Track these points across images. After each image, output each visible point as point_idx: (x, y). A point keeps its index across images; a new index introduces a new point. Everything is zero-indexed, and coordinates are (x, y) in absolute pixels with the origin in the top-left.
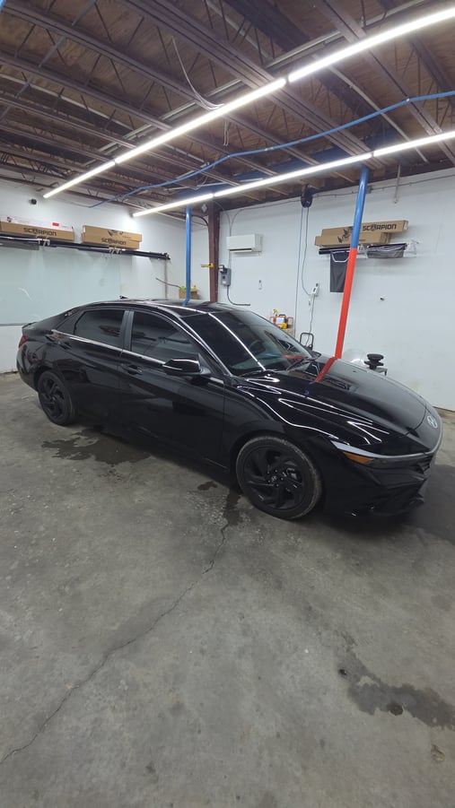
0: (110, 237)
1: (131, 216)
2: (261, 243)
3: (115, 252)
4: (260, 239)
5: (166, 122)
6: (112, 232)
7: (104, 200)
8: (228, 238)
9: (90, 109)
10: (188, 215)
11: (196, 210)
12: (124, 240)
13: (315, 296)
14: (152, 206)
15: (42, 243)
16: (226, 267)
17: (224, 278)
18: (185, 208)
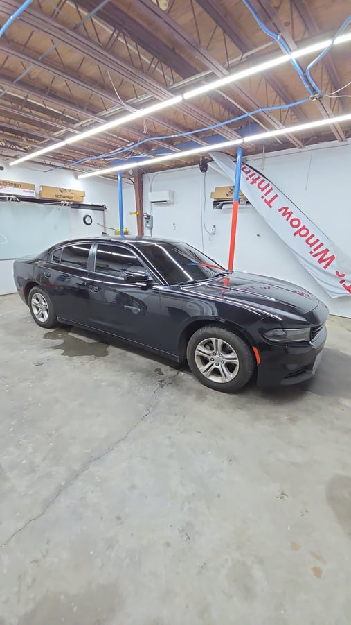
0: (61, 194)
1: (76, 177)
2: (173, 197)
3: (65, 205)
4: (172, 194)
5: (102, 117)
6: (62, 190)
7: (56, 167)
8: (149, 193)
9: (48, 107)
10: (119, 178)
11: (125, 174)
12: (72, 195)
13: (214, 234)
14: (92, 171)
15: (9, 199)
16: (149, 214)
17: (148, 222)
18: (117, 172)
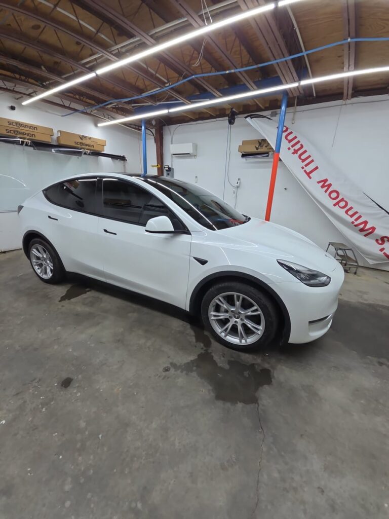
0: (81, 141)
1: (96, 125)
2: (196, 150)
3: (85, 154)
4: (196, 147)
6: (83, 137)
7: (76, 110)
8: (171, 146)
10: (143, 127)
11: (148, 122)
12: (92, 143)
13: (238, 187)
14: (114, 118)
15: (23, 142)
16: (170, 166)
17: (168, 174)
18: (140, 120)
